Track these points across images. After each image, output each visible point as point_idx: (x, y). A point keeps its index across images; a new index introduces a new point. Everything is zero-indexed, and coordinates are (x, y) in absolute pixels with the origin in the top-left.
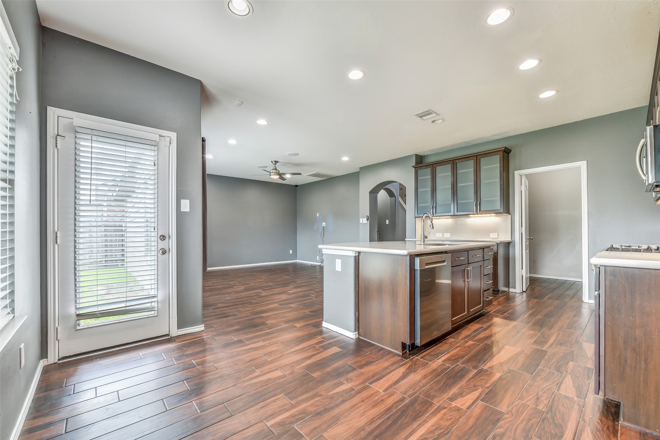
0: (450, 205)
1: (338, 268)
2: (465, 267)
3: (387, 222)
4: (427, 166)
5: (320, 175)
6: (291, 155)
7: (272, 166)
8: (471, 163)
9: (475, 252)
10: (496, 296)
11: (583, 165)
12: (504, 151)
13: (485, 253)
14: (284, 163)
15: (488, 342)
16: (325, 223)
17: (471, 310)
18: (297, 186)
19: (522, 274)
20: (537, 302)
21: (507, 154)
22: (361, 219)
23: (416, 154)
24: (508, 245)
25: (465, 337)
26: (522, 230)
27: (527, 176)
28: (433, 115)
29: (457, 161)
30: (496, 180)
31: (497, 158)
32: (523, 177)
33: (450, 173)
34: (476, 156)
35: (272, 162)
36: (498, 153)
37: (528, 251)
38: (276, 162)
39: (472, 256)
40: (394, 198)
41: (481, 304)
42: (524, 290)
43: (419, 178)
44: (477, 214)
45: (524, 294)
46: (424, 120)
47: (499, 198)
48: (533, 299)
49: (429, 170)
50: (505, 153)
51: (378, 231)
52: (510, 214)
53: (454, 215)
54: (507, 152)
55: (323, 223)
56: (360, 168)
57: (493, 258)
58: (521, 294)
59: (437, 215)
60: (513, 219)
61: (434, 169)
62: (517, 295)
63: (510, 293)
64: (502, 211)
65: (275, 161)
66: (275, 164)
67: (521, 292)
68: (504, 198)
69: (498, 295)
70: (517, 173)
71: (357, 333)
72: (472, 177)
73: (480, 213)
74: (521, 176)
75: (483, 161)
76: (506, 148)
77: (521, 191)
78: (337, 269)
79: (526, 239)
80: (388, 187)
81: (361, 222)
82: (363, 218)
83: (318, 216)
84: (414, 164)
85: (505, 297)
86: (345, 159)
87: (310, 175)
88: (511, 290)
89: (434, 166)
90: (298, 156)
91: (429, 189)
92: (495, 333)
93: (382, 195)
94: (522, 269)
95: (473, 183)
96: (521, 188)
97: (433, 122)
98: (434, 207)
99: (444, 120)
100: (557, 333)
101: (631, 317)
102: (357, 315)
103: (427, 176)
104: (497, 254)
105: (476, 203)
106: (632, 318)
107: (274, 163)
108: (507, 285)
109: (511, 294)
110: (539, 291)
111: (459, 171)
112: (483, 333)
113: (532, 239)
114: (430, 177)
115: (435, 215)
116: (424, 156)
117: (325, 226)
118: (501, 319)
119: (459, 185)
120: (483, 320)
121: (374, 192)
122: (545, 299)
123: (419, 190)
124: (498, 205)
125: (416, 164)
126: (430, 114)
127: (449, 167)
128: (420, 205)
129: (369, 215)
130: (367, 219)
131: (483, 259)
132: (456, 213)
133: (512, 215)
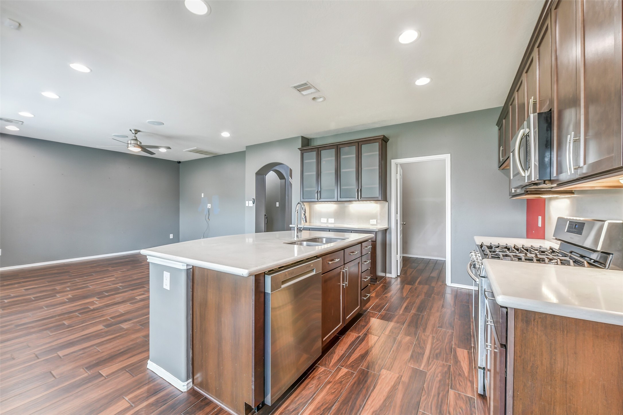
0: (333, 190)
1: (167, 285)
2: (341, 269)
3: (278, 204)
4: (312, 150)
5: (202, 151)
6: (153, 123)
7: (132, 136)
8: (354, 149)
9: (352, 249)
10: (374, 284)
11: (447, 157)
12: (383, 140)
13: (363, 248)
14: (150, 133)
15: (363, 366)
16: (210, 205)
17: (347, 318)
18: (179, 162)
19: (397, 259)
20: (410, 290)
21: (385, 143)
22: (247, 202)
23: (302, 136)
24: (385, 232)
25: (338, 359)
26: (397, 216)
27: (401, 165)
28: (312, 90)
29: (341, 146)
30: (375, 168)
31: (376, 146)
32: (399, 166)
33: (334, 158)
34: (358, 142)
35: (130, 130)
36: (377, 140)
37: (402, 235)
38: (137, 131)
39: (349, 254)
40: (284, 180)
41: (358, 306)
42: (399, 274)
43: (305, 161)
44: (358, 201)
45: (399, 279)
46: (303, 94)
47: (378, 186)
48: (407, 285)
49: (314, 153)
50: (383, 142)
51: (265, 215)
52: (387, 202)
53: (337, 201)
54: (384, 140)
55: (208, 204)
56: (246, 146)
57: (371, 251)
58: (396, 278)
59: (321, 200)
60: (389, 206)
61: (319, 153)
62: (393, 281)
63: (387, 278)
64: (380, 199)
65: (135, 130)
66: (136, 134)
67: (396, 276)
68: (383, 186)
69: (376, 283)
70: (393, 162)
71: (191, 380)
72: (354, 163)
73: (361, 200)
74: (397, 164)
75: (364, 147)
76: (384, 136)
77: (397, 179)
78: (165, 287)
79: (400, 224)
80: (277, 168)
81: (247, 205)
82: (249, 201)
83: (203, 196)
84: (300, 147)
85: (382, 284)
86: (226, 134)
87: (191, 151)
88: (388, 275)
89: (319, 150)
90: (162, 126)
91: (315, 173)
92: (372, 347)
93: (271, 177)
94: (397, 254)
95: (355, 169)
96: (397, 177)
97: (314, 99)
98: (319, 192)
99: (325, 99)
100: (431, 335)
101: (549, 387)
102: (191, 355)
103: (313, 159)
104: (375, 243)
105: (357, 189)
106: (551, 388)
107: (133, 132)
108: (384, 270)
109: (388, 280)
110: (411, 274)
111: (343, 157)
112: (359, 348)
113: (405, 224)
114: (315, 160)
115: (320, 201)
116: (311, 139)
117: (210, 207)
118: (378, 320)
119: (342, 170)
120: (360, 324)
121: (261, 174)
122: (416, 284)
123: (305, 174)
124: (377, 193)
125: (303, 146)
126: (309, 88)
127: (333, 151)
128: (305, 189)
129: (255, 198)
130: (253, 202)
131: (361, 255)
132: (339, 199)
133: (389, 202)
